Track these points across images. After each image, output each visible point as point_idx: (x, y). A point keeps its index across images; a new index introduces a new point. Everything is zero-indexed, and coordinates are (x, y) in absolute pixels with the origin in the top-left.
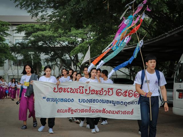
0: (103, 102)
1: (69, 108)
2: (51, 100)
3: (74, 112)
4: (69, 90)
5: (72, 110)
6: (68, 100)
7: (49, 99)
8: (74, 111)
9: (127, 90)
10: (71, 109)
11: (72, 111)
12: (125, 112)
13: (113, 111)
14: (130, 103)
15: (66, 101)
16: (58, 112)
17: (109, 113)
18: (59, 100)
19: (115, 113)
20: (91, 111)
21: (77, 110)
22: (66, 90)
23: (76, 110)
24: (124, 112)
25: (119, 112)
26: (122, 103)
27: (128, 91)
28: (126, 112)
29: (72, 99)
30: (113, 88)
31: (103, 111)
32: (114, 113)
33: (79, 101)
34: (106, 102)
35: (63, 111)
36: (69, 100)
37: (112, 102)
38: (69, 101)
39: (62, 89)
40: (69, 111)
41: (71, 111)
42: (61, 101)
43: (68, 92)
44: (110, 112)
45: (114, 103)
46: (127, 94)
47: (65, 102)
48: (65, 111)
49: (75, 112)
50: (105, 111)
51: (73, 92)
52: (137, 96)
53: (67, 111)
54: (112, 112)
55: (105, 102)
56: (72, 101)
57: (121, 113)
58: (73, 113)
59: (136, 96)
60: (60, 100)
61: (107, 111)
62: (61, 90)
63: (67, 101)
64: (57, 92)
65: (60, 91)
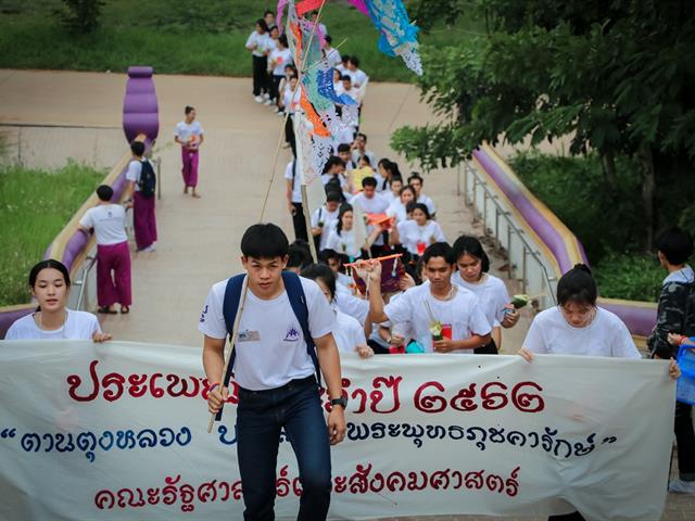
0: (354, 434)
1: (168, 480)
2: (46, 443)
3: (196, 501)
4: (162, 383)
5: (186, 490)
6: (160, 438)
7: (34, 439)
8: (195, 494)
9: (473, 386)
10: (178, 486)
11: (183, 495)
12: (478, 479)
13: (412, 475)
14: (498, 437)
15: (149, 439)
16: (101, 506)
17: (392, 489)
18: (106, 442)
19: (424, 486)
20: (291, 487)
21: (211, 486)
22: (147, 383)
23: (204, 490)
24: (472, 477)
25: (444, 480)
26: (456, 433)
27: (478, 390)
28: (485, 476)
29: (185, 430)
30: (399, 379)
31: (356, 480)
32: (420, 482)
33: (222, 439)
34: (371, 432)
35: (136, 499)
36: (168, 433)
37: (402, 430)
38: (163, 443)
39: (120, 380)
40: (170, 496)
41: (178, 493)
42: (122, 442)
43: (157, 393)
44: (396, 481)
45: (414, 434)
46: (477, 400)
47: (143, 446)
48: (146, 497)
49: (203, 499)
50: (370, 478)
51: (184, 392)
52: (531, 407)
53: (160, 494)
54: (408, 480)
55: (363, 434)
56: (184, 438)
57: (454, 481)
58: (192, 508)
59: (527, 404)
60: (116, 438)
61: (379, 476)
62: (114, 388)
63: (152, 444)
64: (92, 397)
65: (111, 393)
